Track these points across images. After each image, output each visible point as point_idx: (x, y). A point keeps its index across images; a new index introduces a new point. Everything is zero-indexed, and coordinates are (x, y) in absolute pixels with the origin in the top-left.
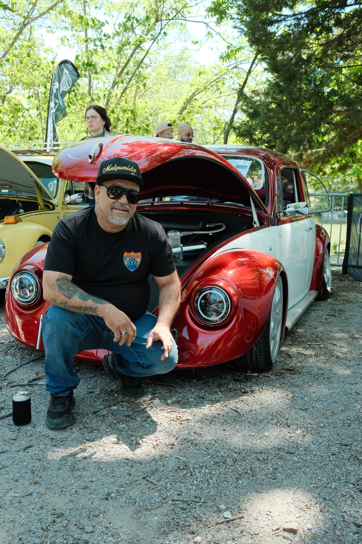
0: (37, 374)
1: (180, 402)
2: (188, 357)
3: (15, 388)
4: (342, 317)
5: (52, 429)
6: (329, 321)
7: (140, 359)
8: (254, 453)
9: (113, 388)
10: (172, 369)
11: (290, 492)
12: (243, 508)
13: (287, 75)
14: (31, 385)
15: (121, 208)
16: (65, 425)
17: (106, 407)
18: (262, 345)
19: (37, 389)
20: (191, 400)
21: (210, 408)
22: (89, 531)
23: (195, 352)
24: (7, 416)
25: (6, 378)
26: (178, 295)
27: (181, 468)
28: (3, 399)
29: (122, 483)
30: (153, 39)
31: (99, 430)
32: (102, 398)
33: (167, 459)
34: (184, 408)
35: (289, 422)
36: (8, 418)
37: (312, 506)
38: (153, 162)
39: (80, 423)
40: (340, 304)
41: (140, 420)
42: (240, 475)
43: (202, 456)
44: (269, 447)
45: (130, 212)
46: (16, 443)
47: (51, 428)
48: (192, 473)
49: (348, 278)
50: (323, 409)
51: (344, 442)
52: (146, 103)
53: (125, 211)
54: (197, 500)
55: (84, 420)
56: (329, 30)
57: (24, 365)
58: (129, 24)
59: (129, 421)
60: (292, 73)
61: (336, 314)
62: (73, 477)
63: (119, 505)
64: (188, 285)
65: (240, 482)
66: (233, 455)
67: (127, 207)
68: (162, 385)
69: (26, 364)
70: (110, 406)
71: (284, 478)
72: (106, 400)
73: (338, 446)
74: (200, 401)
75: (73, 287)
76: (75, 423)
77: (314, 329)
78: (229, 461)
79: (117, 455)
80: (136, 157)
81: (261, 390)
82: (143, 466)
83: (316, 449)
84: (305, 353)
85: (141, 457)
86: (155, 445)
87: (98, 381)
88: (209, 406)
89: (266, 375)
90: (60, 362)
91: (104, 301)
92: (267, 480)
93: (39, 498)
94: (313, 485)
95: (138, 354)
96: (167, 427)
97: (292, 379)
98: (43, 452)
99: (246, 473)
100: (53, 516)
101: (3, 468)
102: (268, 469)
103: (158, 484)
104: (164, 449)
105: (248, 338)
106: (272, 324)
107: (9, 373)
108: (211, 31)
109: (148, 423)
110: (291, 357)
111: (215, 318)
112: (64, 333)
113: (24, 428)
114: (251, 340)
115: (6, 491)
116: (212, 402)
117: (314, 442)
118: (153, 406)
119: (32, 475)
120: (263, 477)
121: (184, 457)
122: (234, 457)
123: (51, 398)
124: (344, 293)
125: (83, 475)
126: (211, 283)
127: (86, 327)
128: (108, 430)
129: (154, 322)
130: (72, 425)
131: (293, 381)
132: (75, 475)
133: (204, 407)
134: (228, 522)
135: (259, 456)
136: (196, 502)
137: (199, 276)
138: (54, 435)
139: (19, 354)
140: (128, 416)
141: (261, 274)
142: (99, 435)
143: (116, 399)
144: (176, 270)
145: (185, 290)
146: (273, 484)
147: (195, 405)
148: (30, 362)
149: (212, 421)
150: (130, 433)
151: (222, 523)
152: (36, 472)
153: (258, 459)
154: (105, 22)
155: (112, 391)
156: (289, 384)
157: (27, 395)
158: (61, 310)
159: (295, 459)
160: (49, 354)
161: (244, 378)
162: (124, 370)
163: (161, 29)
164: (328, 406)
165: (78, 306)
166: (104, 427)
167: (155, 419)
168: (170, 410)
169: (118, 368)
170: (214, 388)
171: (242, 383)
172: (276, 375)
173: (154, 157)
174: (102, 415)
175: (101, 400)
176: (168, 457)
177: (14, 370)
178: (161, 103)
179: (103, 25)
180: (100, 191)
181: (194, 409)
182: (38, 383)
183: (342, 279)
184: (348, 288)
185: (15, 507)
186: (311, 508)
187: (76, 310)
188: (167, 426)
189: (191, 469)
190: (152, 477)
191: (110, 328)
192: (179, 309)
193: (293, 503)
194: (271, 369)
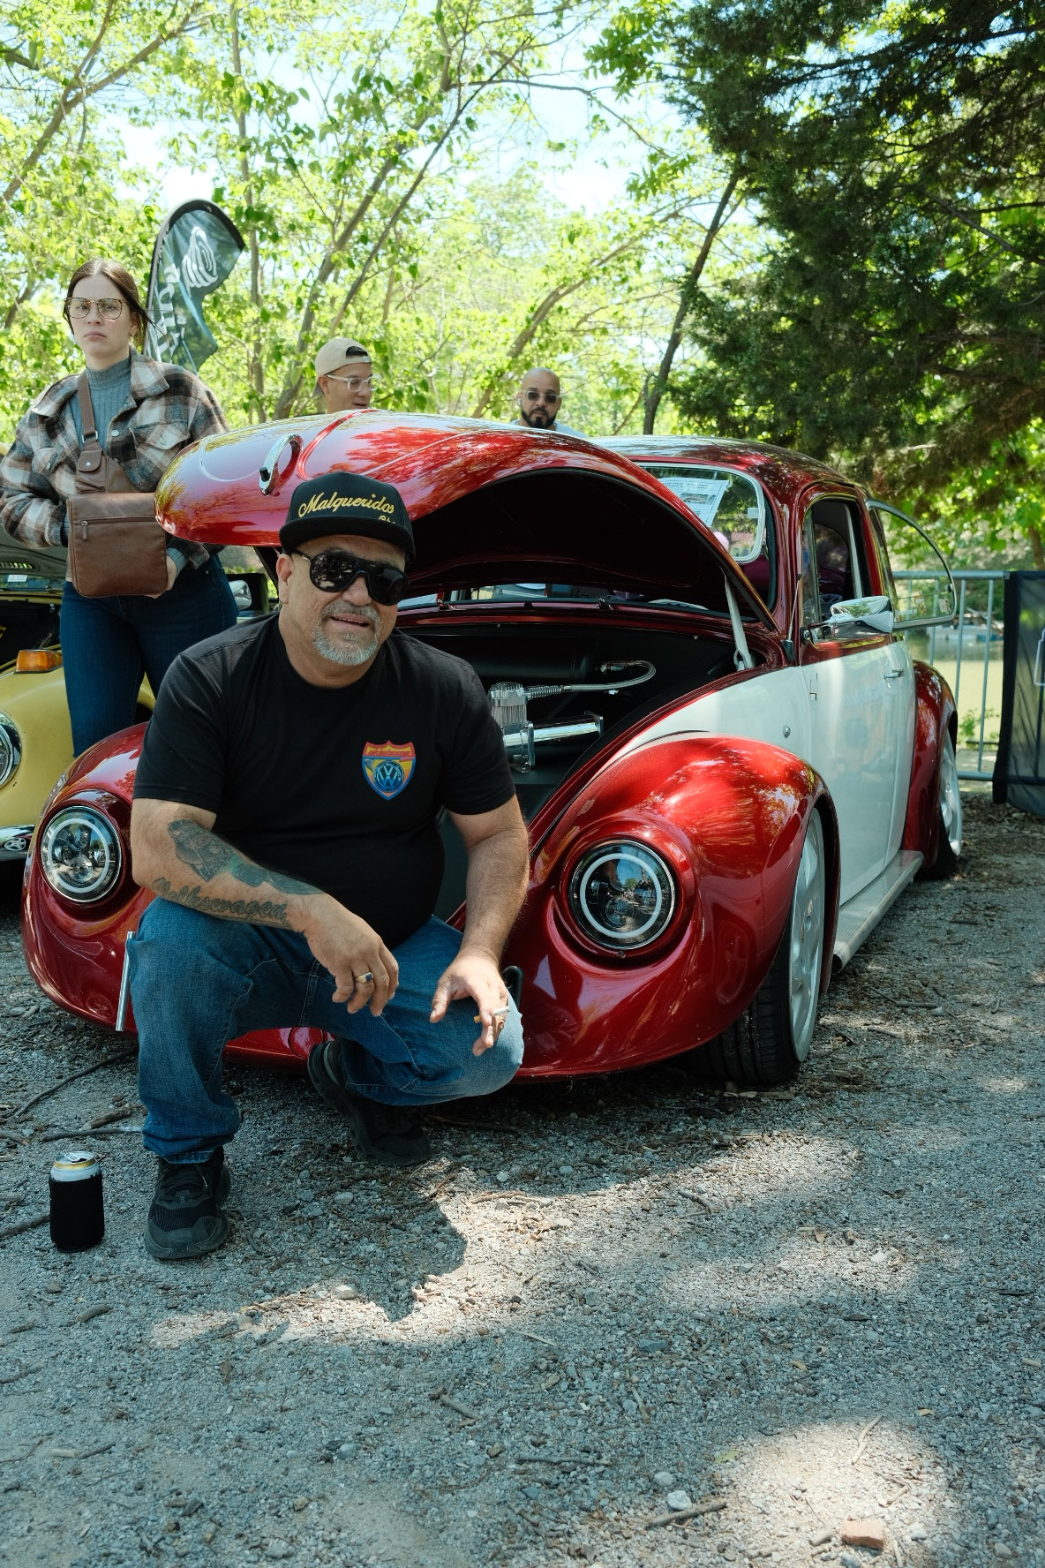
0: (119, 1102)
1: (532, 1176)
2: (554, 1047)
3: (56, 1143)
4: (997, 926)
5: (164, 1260)
6: (958, 937)
7: (414, 1053)
8: (751, 1319)
9: (338, 1140)
10: (505, 1082)
11: (860, 1431)
12: (725, 1480)
13: (825, 235)
14: (101, 1133)
15: (352, 617)
16: (203, 1247)
17: (320, 1194)
18: (768, 1010)
19: (119, 1145)
20: (564, 1169)
21: (621, 1193)
22: (280, 1552)
23: (572, 1034)
24: (35, 1225)
25: (29, 1114)
26: (523, 869)
27: (542, 1367)
28: (22, 1177)
29: (369, 1413)
30: (436, 139)
31: (300, 1261)
32: (307, 1168)
33: (499, 1341)
34: (544, 1194)
35: (850, 1230)
36: (38, 1231)
37: (924, 1470)
38: (444, 486)
39: (246, 1240)
40: (987, 889)
41: (418, 1229)
42: (714, 1383)
43: (600, 1332)
44: (795, 1302)
45: (378, 628)
46: (63, 1303)
47: (162, 1256)
48: (573, 1380)
49: (1009, 815)
50: (948, 1191)
51: (1010, 1284)
52: (418, 321)
53: (364, 625)
54: (591, 1459)
55: (258, 1233)
56: (940, 105)
57: (80, 1076)
58: (365, 97)
59: (387, 1234)
60: (838, 227)
61: (979, 918)
62: (230, 1397)
63: (364, 1478)
64: (552, 839)
65: (714, 1404)
66: (692, 1326)
67: (370, 613)
68: (479, 1129)
69: (86, 1074)
70: (330, 1192)
71: (841, 1392)
72: (319, 1174)
73: (995, 1296)
74: (592, 1174)
75: (217, 847)
76: (232, 1242)
77: (916, 962)
78: (681, 1345)
79: (355, 1332)
80: (396, 473)
81: (768, 1140)
82: (431, 1363)
83: (931, 1307)
84: (893, 1032)
85: (426, 1338)
86: (463, 1301)
87: (296, 1121)
88: (618, 1186)
89: (781, 1096)
90: (182, 1063)
91: (306, 886)
92: (790, 1399)
93: (131, 1461)
94: (925, 1411)
95: (407, 1039)
96: (498, 1249)
97: (857, 1105)
98: (140, 1327)
99: (729, 1379)
100: (174, 1510)
101: (26, 1375)
102: (794, 1366)
103: (475, 1414)
104: (489, 1314)
105: (728, 991)
106: (795, 949)
107: (37, 1101)
108: (604, 115)
109: (443, 1240)
110: (850, 1044)
111: (629, 933)
112: (193, 978)
113: (82, 1259)
114: (735, 994)
115: (36, 1441)
116: (627, 1176)
117: (926, 1286)
118: (456, 1189)
119: (110, 1392)
120: (778, 1390)
121: (550, 1334)
122: (695, 1334)
123: (161, 1170)
124: (999, 859)
125: (257, 1390)
126: (618, 832)
127: (256, 963)
128: (326, 1261)
129: (453, 946)
130: (222, 1247)
131: (858, 1112)
132: (236, 1392)
133: (602, 1191)
134: (681, 1521)
135: (766, 1329)
136: (588, 1464)
137: (583, 811)
138: (171, 1277)
139: (64, 1047)
140: (385, 1220)
141: (760, 805)
142: (301, 1275)
143: (349, 1169)
144: (515, 797)
145: (543, 854)
146: (809, 1408)
147: (578, 1186)
148: (97, 1068)
149: (628, 1229)
150: (392, 1268)
151: (665, 1524)
152: (123, 1384)
153: (764, 1339)
154: (298, 93)
155: (335, 1148)
156: (848, 1120)
157: (92, 1161)
158: (181, 913)
159: (872, 1335)
160: (149, 1042)
161: (716, 1106)
162: (369, 1088)
163: (459, 112)
164: (962, 1181)
165: (233, 901)
166: (314, 1251)
167: (460, 1227)
168: (504, 1201)
169: (350, 1082)
170: (632, 1137)
171: (710, 1118)
172: (808, 1095)
173: (448, 472)
174: (309, 1219)
175: (305, 1173)
176: (502, 1336)
177: (51, 1093)
178: (460, 322)
179: (291, 100)
180: (291, 568)
181: (574, 1196)
182: (122, 1128)
183: (994, 817)
184: (1010, 842)
185: (64, 1487)
186: (921, 1476)
187: (227, 912)
188: (496, 1245)
189: (572, 1371)
190: (459, 1395)
191: (324, 962)
192: (524, 908)
193: (869, 1463)
194: (795, 1078)
